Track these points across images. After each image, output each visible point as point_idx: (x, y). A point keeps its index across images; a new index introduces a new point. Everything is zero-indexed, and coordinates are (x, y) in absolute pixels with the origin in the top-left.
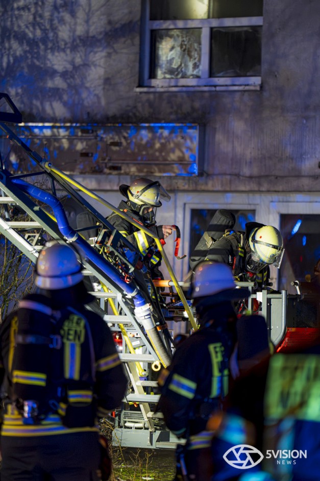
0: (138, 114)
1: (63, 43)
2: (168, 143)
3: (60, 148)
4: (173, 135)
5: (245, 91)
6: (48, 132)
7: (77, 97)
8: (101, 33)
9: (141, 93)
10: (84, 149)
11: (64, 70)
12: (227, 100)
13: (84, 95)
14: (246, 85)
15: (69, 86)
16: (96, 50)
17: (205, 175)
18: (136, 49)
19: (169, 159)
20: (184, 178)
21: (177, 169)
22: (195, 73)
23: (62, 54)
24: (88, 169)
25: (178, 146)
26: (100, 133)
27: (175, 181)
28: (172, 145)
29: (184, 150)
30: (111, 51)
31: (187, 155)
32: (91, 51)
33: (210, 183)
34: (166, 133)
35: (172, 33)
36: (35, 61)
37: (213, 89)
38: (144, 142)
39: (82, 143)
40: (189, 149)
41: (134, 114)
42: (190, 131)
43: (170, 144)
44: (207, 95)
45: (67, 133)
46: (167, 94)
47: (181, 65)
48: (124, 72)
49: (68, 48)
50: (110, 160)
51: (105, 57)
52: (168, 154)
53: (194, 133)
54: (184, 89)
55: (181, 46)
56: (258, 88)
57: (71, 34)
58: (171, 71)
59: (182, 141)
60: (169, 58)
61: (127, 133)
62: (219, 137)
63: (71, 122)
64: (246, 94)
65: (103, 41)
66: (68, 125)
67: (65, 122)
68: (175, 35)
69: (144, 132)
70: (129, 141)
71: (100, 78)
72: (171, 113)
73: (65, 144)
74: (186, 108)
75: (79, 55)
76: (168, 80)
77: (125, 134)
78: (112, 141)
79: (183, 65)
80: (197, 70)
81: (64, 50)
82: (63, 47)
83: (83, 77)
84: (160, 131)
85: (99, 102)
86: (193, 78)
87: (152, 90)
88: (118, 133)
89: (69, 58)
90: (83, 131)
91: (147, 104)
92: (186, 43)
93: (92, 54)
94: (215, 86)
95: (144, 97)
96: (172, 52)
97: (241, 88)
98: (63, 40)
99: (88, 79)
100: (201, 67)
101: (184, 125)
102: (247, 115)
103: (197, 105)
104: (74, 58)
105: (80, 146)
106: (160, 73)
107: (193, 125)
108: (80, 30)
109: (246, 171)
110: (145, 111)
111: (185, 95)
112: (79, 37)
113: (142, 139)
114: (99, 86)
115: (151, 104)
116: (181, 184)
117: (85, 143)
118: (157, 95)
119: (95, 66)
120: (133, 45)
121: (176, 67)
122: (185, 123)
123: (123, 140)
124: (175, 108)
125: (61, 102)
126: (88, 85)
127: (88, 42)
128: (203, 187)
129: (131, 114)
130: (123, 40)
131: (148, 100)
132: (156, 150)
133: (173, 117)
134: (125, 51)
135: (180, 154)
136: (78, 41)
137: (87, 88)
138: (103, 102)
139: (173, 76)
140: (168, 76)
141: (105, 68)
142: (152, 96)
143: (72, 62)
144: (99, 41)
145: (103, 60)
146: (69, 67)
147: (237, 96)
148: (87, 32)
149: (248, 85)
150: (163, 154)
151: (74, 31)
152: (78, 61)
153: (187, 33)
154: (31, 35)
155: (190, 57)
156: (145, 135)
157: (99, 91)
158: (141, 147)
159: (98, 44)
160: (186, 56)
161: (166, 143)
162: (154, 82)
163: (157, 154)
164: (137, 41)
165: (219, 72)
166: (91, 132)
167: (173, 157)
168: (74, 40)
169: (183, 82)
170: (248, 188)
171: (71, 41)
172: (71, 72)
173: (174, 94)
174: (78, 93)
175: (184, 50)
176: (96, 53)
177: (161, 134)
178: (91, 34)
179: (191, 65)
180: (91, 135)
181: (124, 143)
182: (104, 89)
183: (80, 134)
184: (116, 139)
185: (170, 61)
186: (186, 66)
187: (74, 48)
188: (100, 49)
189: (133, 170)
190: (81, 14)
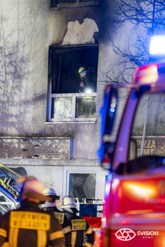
0: (46, 133)
1: (16, 103)
2: (58, 145)
3: (14, 147)
4: (60, 142)
5: (89, 124)
6: (9, 141)
7: (21, 126)
8: (31, 99)
9: (47, 124)
10: (24, 147)
11: (16, 114)
12: (82, 127)
13: (24, 125)
14: (89, 121)
15: (18, 121)
16: (29, 106)
17: (73, 159)
18: (46, 106)
19: (59, 152)
20: (64, 160)
21: (61, 156)
22: (70, 116)
23: (15, 107)
24: (26, 156)
25: (62, 146)
26: (31, 141)
27: (61, 162)
28: (60, 146)
29: (64, 148)
30: (35, 106)
31: (66, 151)
32: (27, 107)
33: (75, 162)
34: (57, 141)
35: (60, 99)
36: (4, 110)
37: (76, 123)
38: (48, 145)
39: (23, 145)
40: (66, 148)
41: (44, 133)
42: (67, 140)
43: (59, 146)
44: (74, 125)
45: (17, 141)
46: (58, 125)
47: (64, 113)
48: (41, 115)
49: (18, 105)
50: (34, 152)
51: (33, 109)
52: (58, 149)
53: (68, 141)
54: (65, 123)
55: (64, 104)
56: (94, 122)
57: (19, 99)
58: (60, 115)
59: (64, 144)
60: (59, 110)
61: (42, 141)
62: (79, 143)
63: (19, 136)
64: (90, 125)
65: (32, 102)
66: (18, 137)
67: (16, 136)
68: (62, 100)
69: (48, 141)
70: (42, 144)
71: (31, 118)
72: (60, 133)
73: (17, 145)
74: (66, 131)
75: (22, 108)
76: (59, 119)
77: (41, 142)
78: (35, 144)
79: (65, 113)
80: (71, 115)
81: (16, 106)
82: (16, 104)
83: (24, 117)
84: (55, 140)
85: (30, 128)
86: (69, 118)
87: (52, 123)
88: (38, 141)
89: (18, 109)
90: (24, 140)
91: (50, 129)
92: (66, 103)
93: (28, 107)
94: (77, 122)
95: (49, 126)
96: (60, 107)
97: (88, 122)
98: (16, 102)
99: (26, 118)
100: (72, 113)
101: (64, 138)
102: (90, 134)
103: (70, 129)
104: (20, 109)
105: (22, 147)
106: (55, 115)
107: (68, 138)
108: (23, 98)
109: (90, 158)
110: (49, 132)
111: (65, 125)
112: (23, 100)
113: (47, 144)
114: (31, 121)
115: (51, 129)
116: (63, 163)
117: (24, 145)
118: (54, 125)
119: (29, 112)
120: (44, 104)
121: (62, 113)
122: (65, 137)
123: (40, 144)
124: (61, 131)
125: (15, 127)
126: (26, 121)
127: (26, 102)
128: (72, 164)
129: (43, 133)
130: (40, 101)
131: (50, 127)
132: (53, 148)
133: (61, 134)
134: (41, 106)
135: (63, 150)
136: (22, 102)
137: (25, 122)
138: (32, 128)
139: (61, 117)
140: (59, 117)
141: (33, 114)
142: (52, 126)
143: (20, 111)
144: (31, 102)
145: (32, 110)
146: (18, 113)
147: (86, 126)
148: (26, 98)
149: (91, 121)
150: (56, 150)
151: (21, 98)
152: (22, 111)
153: (67, 99)
154: (2, 99)
155: (68, 109)
156: (49, 142)
157: (30, 123)
158: (47, 147)
159: (30, 103)
160: (66, 108)
161: (57, 145)
162: (53, 120)
163: (54, 150)
164: (46, 102)
165: (79, 116)
166: (27, 140)
167: (60, 151)
168: (20, 102)
169: (64, 120)
170: (90, 164)
171: (19, 102)
172: (19, 115)
173: (61, 125)
174: (22, 124)
175: (65, 106)
176: (29, 107)
177: (55, 142)
178: (27, 99)
179: (68, 112)
180: (27, 142)
181: (40, 145)
182: (32, 122)
183: (22, 141)
184: (37, 144)
185: (60, 111)
186: (66, 113)
187: (20, 105)
188: (31, 105)
189: (44, 157)
190: (23, 91)
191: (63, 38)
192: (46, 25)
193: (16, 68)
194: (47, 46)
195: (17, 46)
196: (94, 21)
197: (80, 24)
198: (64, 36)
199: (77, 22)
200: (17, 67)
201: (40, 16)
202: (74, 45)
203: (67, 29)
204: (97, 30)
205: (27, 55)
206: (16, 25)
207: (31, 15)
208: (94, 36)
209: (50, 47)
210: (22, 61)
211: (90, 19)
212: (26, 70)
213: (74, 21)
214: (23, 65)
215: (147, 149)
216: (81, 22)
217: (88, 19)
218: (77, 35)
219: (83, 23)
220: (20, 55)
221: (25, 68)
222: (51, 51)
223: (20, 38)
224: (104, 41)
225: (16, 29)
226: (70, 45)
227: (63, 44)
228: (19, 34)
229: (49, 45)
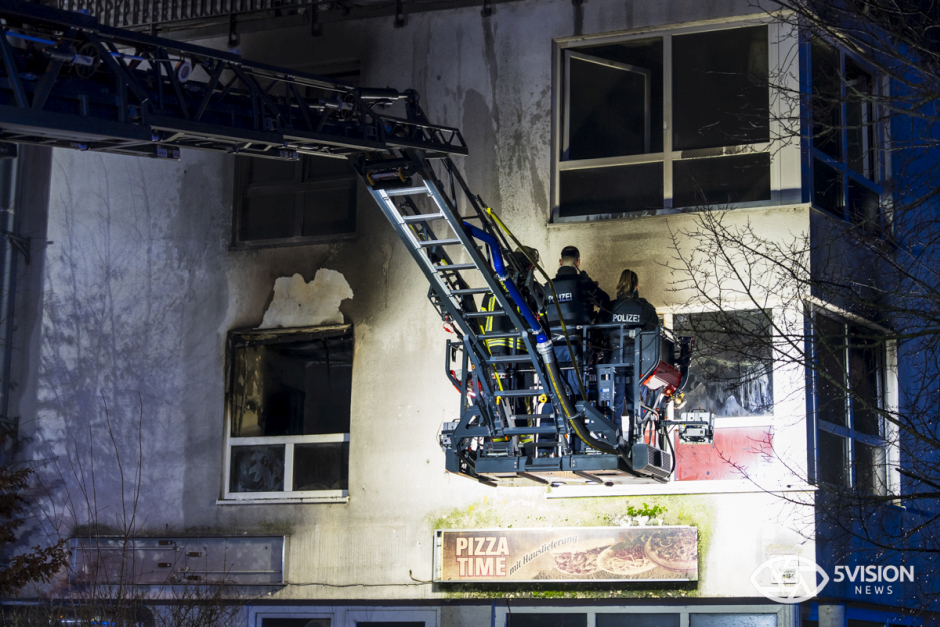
0: (218, 527)
2: (250, 553)
3: (136, 559)
5: (332, 504)
8: (180, 449)
9: (222, 505)
13: (162, 508)
14: (332, 498)
16: (174, 465)
19: (252, 569)
21: (260, 578)
22: (277, 486)
27: (258, 590)
28: (255, 555)
29: (266, 559)
30: (192, 465)
31: (270, 565)
33: (295, 592)
34: (248, 544)
35: (253, 449)
36: (111, 475)
37: (299, 502)
39: (160, 554)
41: (215, 525)
43: (252, 554)
44: (292, 507)
47: (262, 479)
51: (185, 471)
52: (250, 563)
55: (263, 461)
56: (346, 500)
58: (252, 486)
59: (265, 551)
60: (250, 473)
61: (207, 545)
62: (305, 547)
65: (183, 457)
68: (257, 451)
69: (225, 544)
71: (179, 491)
72: (254, 525)
73: (141, 555)
74: (270, 520)
75: (157, 470)
76: (249, 493)
78: (191, 551)
79: (264, 479)
80: (279, 484)
83: (162, 491)
84: (242, 543)
85: (178, 515)
86: (275, 491)
91: (229, 516)
93: (171, 468)
94: (301, 499)
95: (226, 509)
96: (253, 467)
97: (327, 500)
99: (167, 492)
102: (334, 526)
103: (281, 516)
104: (153, 473)
105: (157, 557)
108: (159, 446)
109: (333, 580)
110: (227, 523)
112: (158, 452)
114: (178, 499)
115: (233, 516)
117: (162, 554)
119: (174, 480)
120: (215, 459)
121: (257, 481)
123: (203, 551)
126: (166, 498)
127: (167, 457)
129: (212, 525)
130: (203, 455)
131: (230, 512)
132: (238, 560)
133: (257, 528)
134: (206, 465)
135: (264, 564)
136: (157, 456)
137: (165, 501)
138: (182, 514)
141: (184, 482)
142: (232, 509)
143: (150, 476)
144: (179, 456)
145: (182, 475)
146: (147, 481)
147: (324, 508)
148: (167, 448)
149: (336, 498)
150: (246, 564)
151: (153, 447)
152: (157, 475)
153: (269, 449)
154: (106, 451)
155: (272, 472)
157: (178, 502)
159: (177, 459)
160: (268, 470)
161: (248, 553)
162: (235, 495)
163: (239, 564)
165: (304, 486)
166: (169, 543)
168: (153, 456)
169: (264, 495)
174: (156, 506)
175: (266, 466)
176: (174, 467)
178: (170, 450)
179: (272, 479)
181: (204, 553)
182: (183, 501)
183: (157, 545)
184: (196, 550)
185: (252, 476)
186: (267, 480)
187: (153, 463)
188: (179, 464)
190: (160, 431)
191: (264, 313)
192: (221, 287)
193: (142, 381)
194: (223, 330)
195: (146, 331)
196: (342, 276)
197: (307, 281)
198: (266, 308)
199: (298, 278)
200: (146, 379)
201: (204, 266)
202: (290, 328)
203: (272, 293)
204: (350, 295)
205: (171, 352)
206: (143, 287)
207: (183, 264)
208: (341, 309)
209: (229, 333)
210: (158, 363)
211: (332, 271)
212: (168, 385)
213: (291, 275)
214: (161, 373)
215: (484, 557)
216: (309, 278)
217: (325, 270)
218: (298, 308)
219: (313, 279)
220: (152, 353)
221: (165, 380)
222: (230, 342)
223: (152, 315)
224: (367, 318)
225: (143, 294)
226: (280, 327)
227: (262, 326)
228: (150, 305)
229: (227, 330)
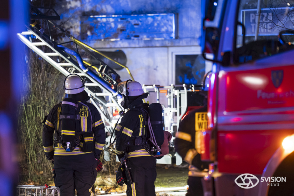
0: (146, 10)
3: (111, 28)
4: (163, 19)
6: (104, 20)
10: (122, 27)
12: (187, 2)
17: (178, 38)
20: (169, 40)
25: (165, 24)
29: (168, 26)
31: (170, 29)
33: (181, 42)
40: (170, 26)
41: (144, 10)
42: (171, 17)
45: (113, 20)
50: (134, 32)
53: (173, 18)
61: (142, 19)
62: (184, 19)
63: (115, 14)
66: (113, 16)
70: (142, 23)
73: (113, 25)
74: (168, 6)
77: (140, 20)
78: (134, 23)
90: (122, 19)
101: (167, 14)
102: (197, 9)
105: (120, 26)
107: (172, 14)
110: (150, 8)
113: (148, 22)
116: (167, 43)
117: (122, 25)
123: (140, 23)
124: (163, 6)
125: (110, 5)
128: (178, 44)
138: (130, 5)
156: (150, 20)
158: (148, 26)
167: (163, 30)
177: (157, 19)
184: (136, 22)
189: (145, 38)
